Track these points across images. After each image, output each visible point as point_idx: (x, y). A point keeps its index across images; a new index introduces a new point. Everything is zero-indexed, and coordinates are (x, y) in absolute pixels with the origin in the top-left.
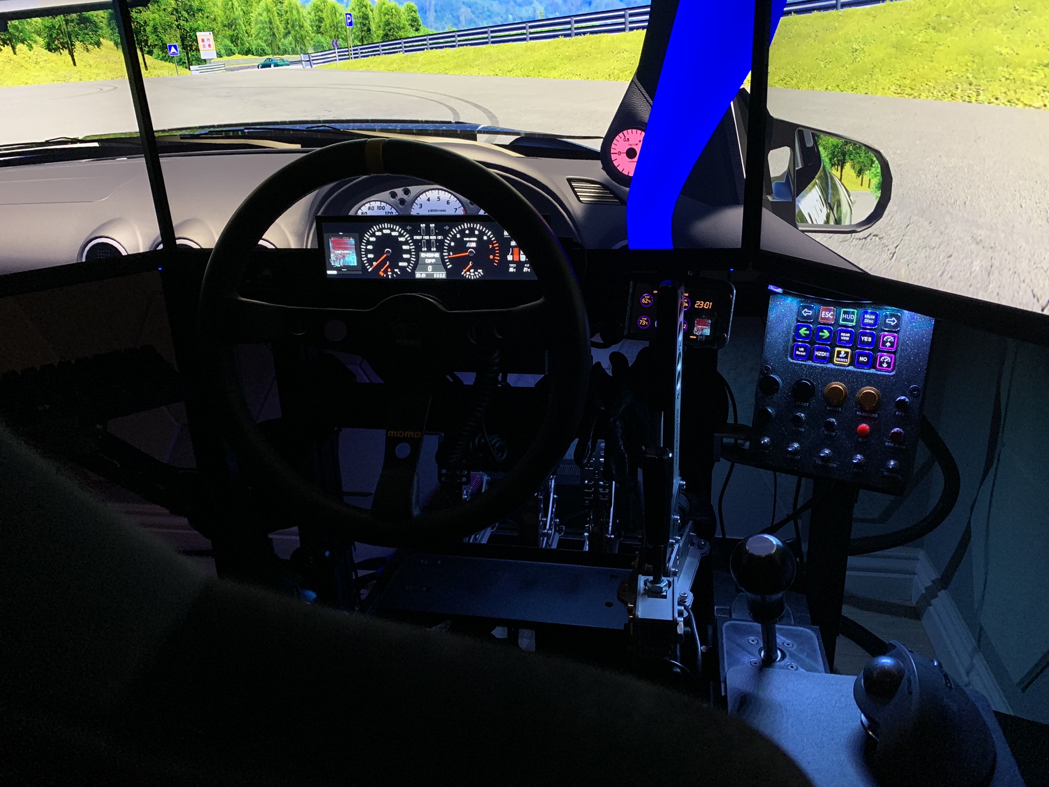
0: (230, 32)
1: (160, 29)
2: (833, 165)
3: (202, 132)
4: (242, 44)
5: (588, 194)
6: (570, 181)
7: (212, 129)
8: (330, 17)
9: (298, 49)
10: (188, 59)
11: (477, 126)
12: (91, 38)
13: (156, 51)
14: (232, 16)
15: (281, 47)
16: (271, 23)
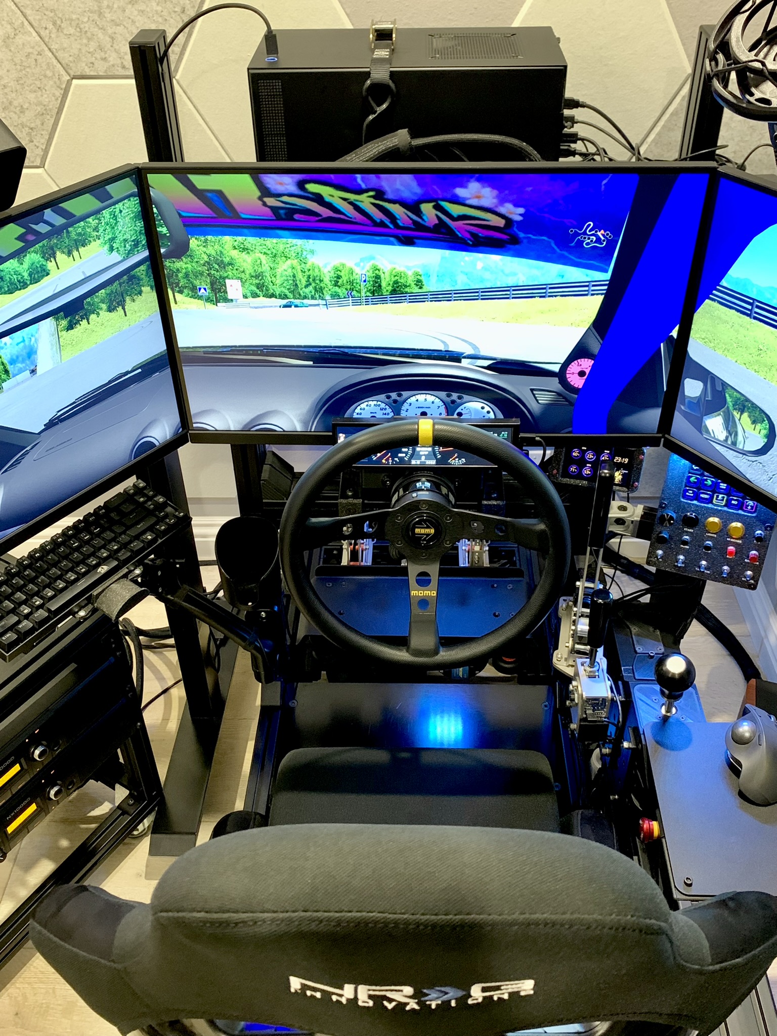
0: (257, 281)
1: (191, 275)
2: (735, 409)
3: (225, 350)
4: (267, 290)
5: (544, 398)
6: (532, 390)
7: (234, 348)
8: (347, 275)
9: (317, 296)
10: (216, 298)
11: (463, 354)
12: (136, 290)
13: (186, 291)
14: (260, 270)
15: (302, 294)
16: (294, 276)
